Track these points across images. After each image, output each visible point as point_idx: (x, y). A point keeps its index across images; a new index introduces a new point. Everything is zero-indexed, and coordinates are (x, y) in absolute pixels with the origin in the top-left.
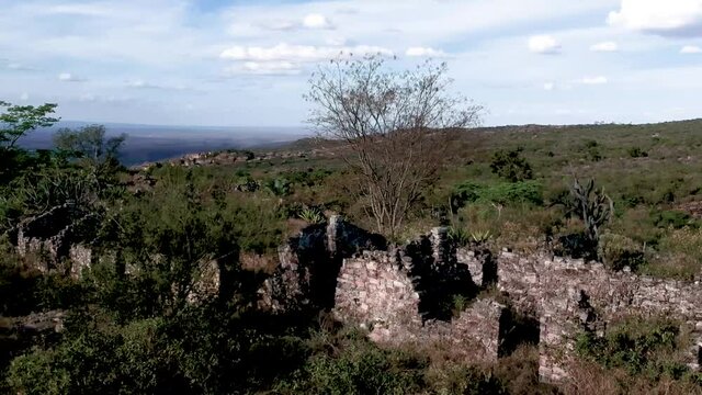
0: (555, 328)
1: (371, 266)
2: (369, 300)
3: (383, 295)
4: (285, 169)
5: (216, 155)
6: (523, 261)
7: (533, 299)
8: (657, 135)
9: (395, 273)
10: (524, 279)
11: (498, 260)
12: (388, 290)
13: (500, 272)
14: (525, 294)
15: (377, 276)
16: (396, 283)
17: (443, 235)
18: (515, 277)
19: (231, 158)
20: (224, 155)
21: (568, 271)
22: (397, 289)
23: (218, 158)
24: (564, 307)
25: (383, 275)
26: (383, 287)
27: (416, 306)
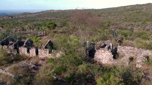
0: (139, 60)
1: (103, 51)
2: (102, 57)
3: (105, 56)
4: (22, 20)
5: (3, 17)
6: (122, 47)
7: (124, 54)
8: (102, 12)
9: (108, 52)
10: (122, 51)
11: (118, 48)
12: (106, 55)
13: (118, 49)
14: (123, 53)
15: (104, 52)
16: (108, 54)
17: (112, 45)
18: (121, 50)
19: (7, 18)
20: (5, 17)
21: (131, 49)
22: (108, 55)
23: (4, 18)
24: (141, 57)
25: (105, 52)
26: (105, 54)
27: (112, 57)
